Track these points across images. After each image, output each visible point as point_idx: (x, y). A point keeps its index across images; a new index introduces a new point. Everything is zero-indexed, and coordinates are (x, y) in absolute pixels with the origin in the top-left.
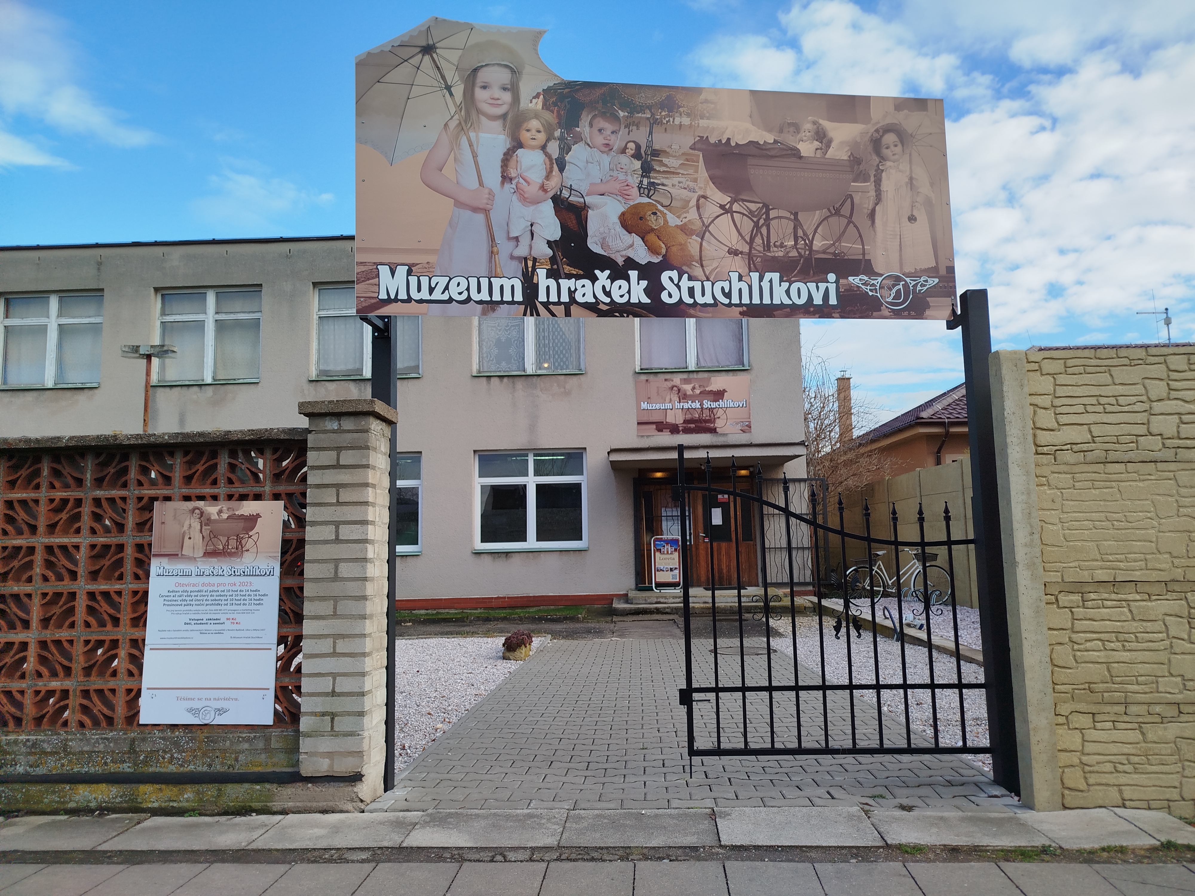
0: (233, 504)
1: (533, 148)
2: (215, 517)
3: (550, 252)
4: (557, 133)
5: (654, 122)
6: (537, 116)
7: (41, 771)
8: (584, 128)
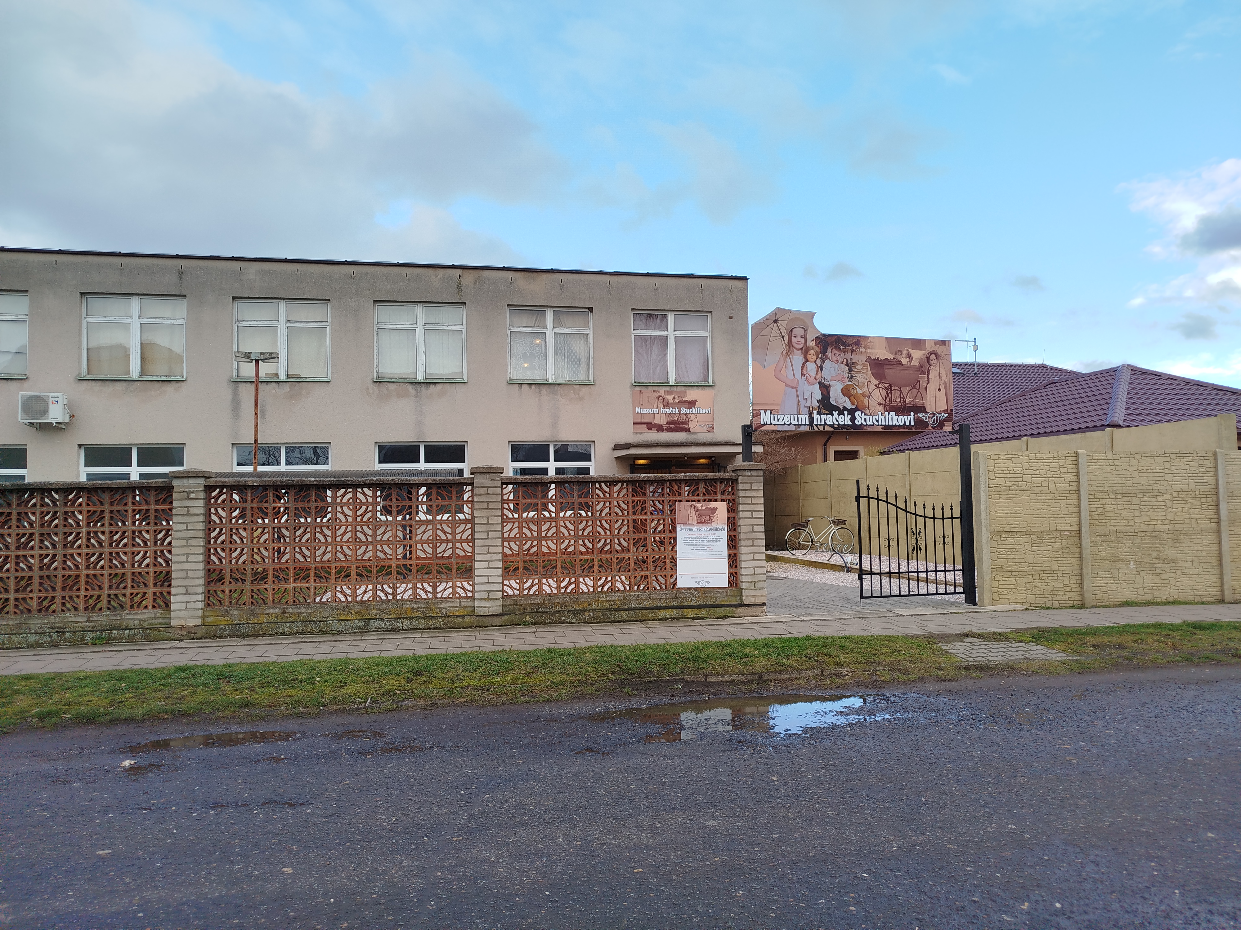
0: (706, 503)
1: (812, 362)
2: (700, 508)
3: (818, 404)
4: (820, 356)
5: (853, 351)
6: (813, 349)
7: (642, 606)
8: (829, 353)
